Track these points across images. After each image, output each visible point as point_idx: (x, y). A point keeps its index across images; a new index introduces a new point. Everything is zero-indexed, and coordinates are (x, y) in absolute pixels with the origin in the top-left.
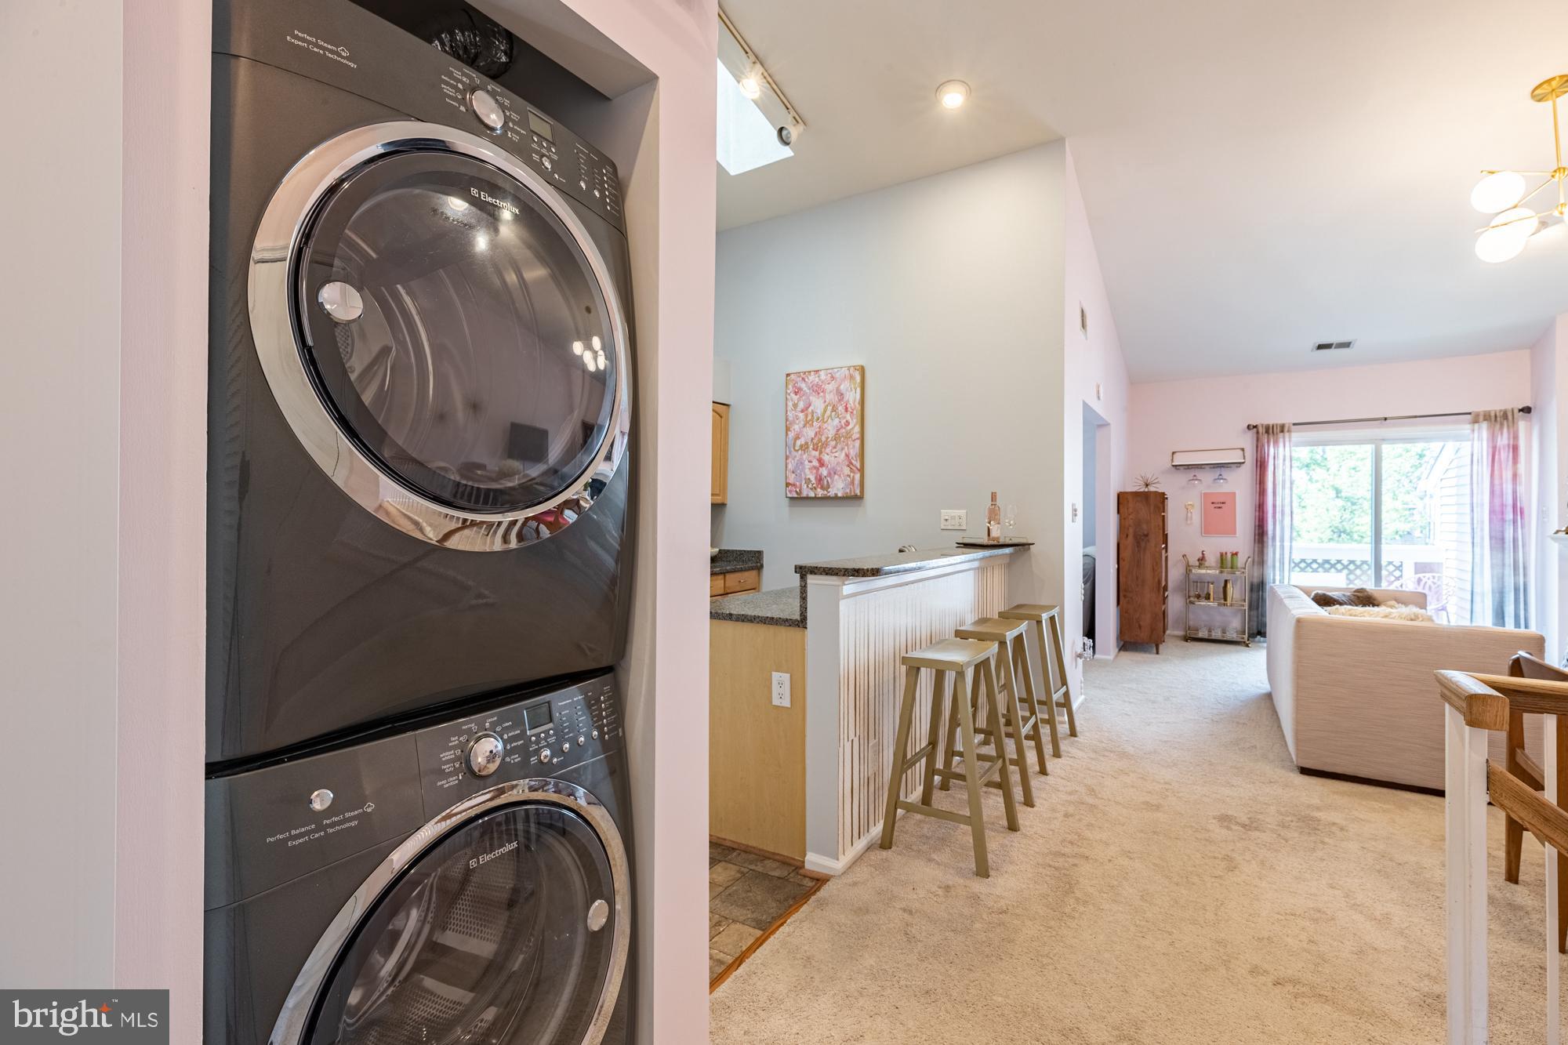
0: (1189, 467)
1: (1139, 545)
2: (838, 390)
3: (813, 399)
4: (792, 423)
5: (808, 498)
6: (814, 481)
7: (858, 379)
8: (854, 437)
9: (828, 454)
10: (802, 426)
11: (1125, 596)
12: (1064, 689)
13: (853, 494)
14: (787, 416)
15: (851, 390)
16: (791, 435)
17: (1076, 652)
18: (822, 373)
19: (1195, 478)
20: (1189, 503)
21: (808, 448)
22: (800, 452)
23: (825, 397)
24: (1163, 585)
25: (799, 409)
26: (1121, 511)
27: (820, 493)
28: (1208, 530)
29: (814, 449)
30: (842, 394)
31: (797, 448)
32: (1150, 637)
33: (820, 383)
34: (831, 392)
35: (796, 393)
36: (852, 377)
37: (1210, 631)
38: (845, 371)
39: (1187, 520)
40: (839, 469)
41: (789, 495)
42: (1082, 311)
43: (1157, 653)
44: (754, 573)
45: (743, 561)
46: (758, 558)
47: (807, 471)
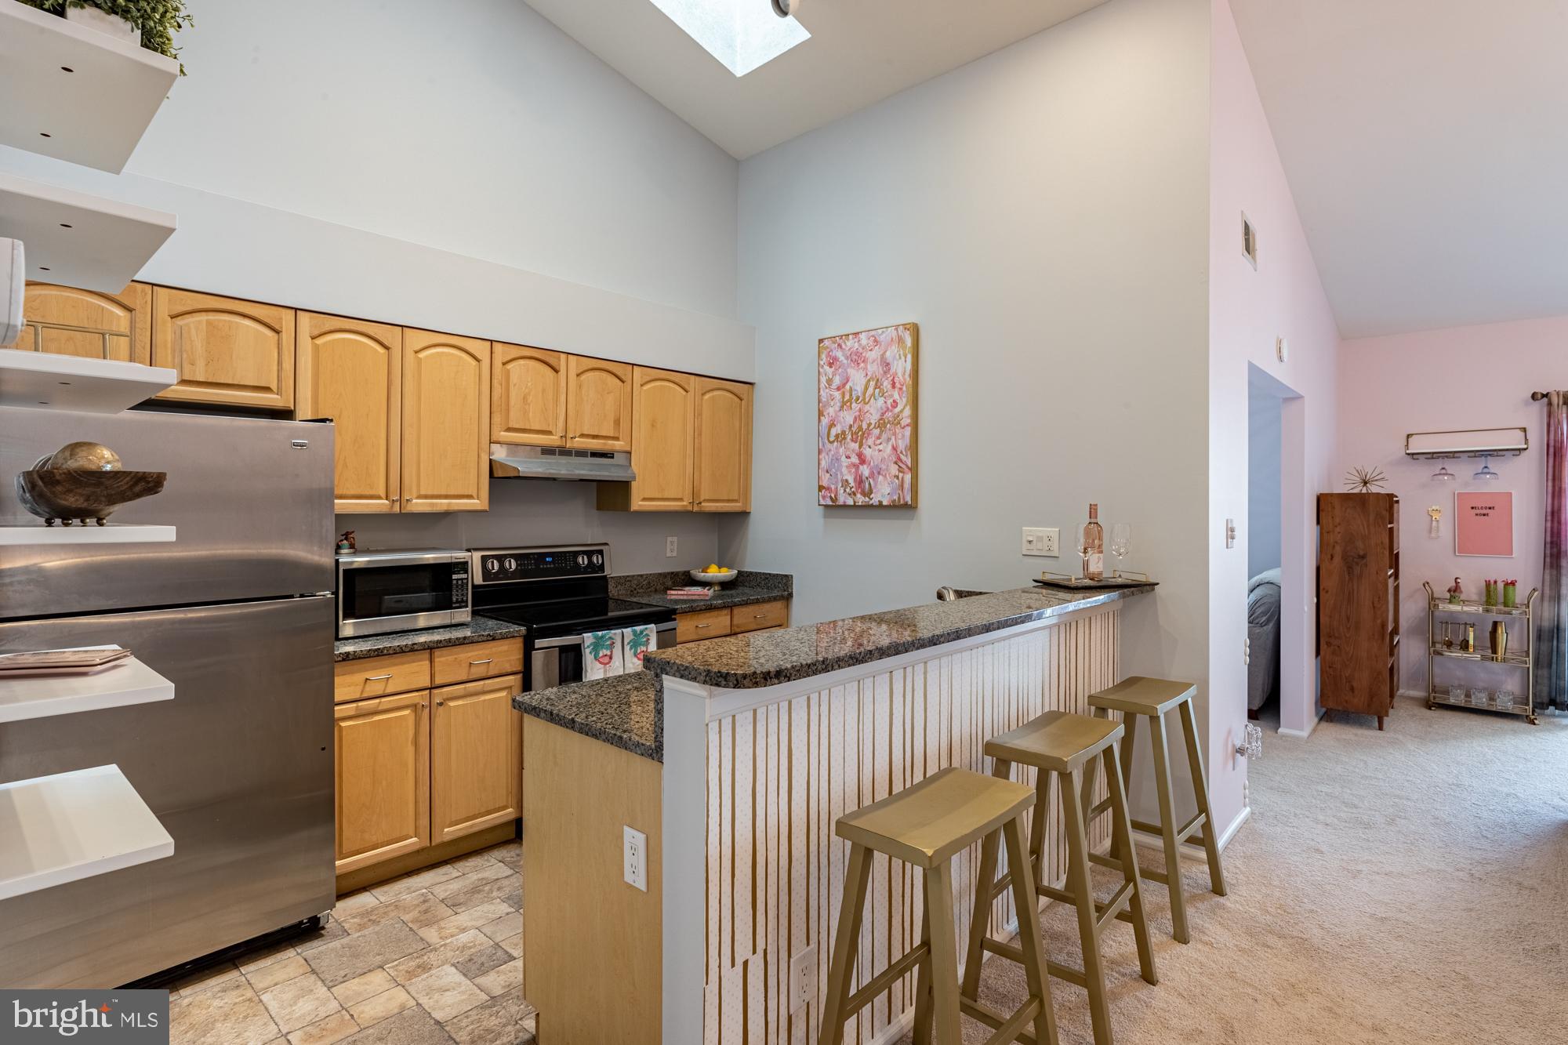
0: (1433, 456)
1: (1350, 568)
2: (883, 356)
3: (851, 372)
4: (827, 405)
5: (845, 506)
6: (852, 484)
7: (909, 341)
8: (903, 423)
9: (870, 447)
10: (837, 409)
11: (1328, 644)
12: (1203, 818)
13: (902, 502)
14: (819, 396)
15: (900, 358)
16: (825, 421)
17: (1234, 746)
18: (863, 336)
19: (1443, 471)
20: (1434, 508)
21: (845, 438)
22: (836, 443)
23: (865, 369)
24: (1390, 629)
25: (834, 386)
26: (1323, 520)
27: (860, 499)
28: (1464, 545)
29: (852, 440)
30: (888, 364)
31: (832, 439)
32: (1369, 705)
33: (860, 350)
34: (874, 361)
35: (830, 365)
36: (901, 340)
37: (1468, 695)
38: (892, 332)
39: (1430, 532)
40: (884, 467)
41: (822, 502)
42: (1247, 227)
43: (1381, 728)
44: (779, 605)
45: (768, 588)
46: (786, 584)
47: (844, 470)
